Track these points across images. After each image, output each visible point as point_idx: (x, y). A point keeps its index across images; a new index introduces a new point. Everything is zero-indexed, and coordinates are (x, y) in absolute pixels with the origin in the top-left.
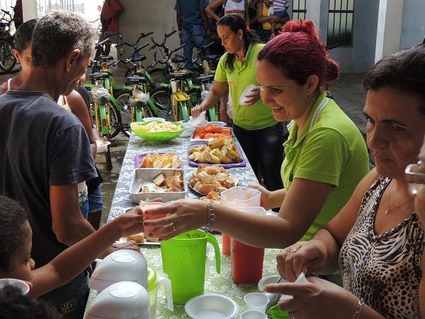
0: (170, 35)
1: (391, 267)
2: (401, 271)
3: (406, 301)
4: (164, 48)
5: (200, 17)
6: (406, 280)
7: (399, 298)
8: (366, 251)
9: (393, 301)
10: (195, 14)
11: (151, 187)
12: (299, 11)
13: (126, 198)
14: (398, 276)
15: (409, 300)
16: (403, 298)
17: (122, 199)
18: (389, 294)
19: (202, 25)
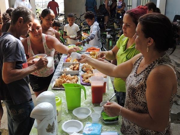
0: (82, 15)
1: (138, 84)
2: (141, 86)
3: (142, 95)
4: (80, 20)
5: (94, 8)
6: (143, 88)
7: (140, 94)
8: (132, 79)
9: (138, 95)
10: (92, 8)
11: (68, 69)
12: (129, 6)
13: (59, 73)
14: (140, 87)
15: (143, 95)
16: (141, 94)
17: (57, 73)
18: (137, 93)
19: (95, 11)
